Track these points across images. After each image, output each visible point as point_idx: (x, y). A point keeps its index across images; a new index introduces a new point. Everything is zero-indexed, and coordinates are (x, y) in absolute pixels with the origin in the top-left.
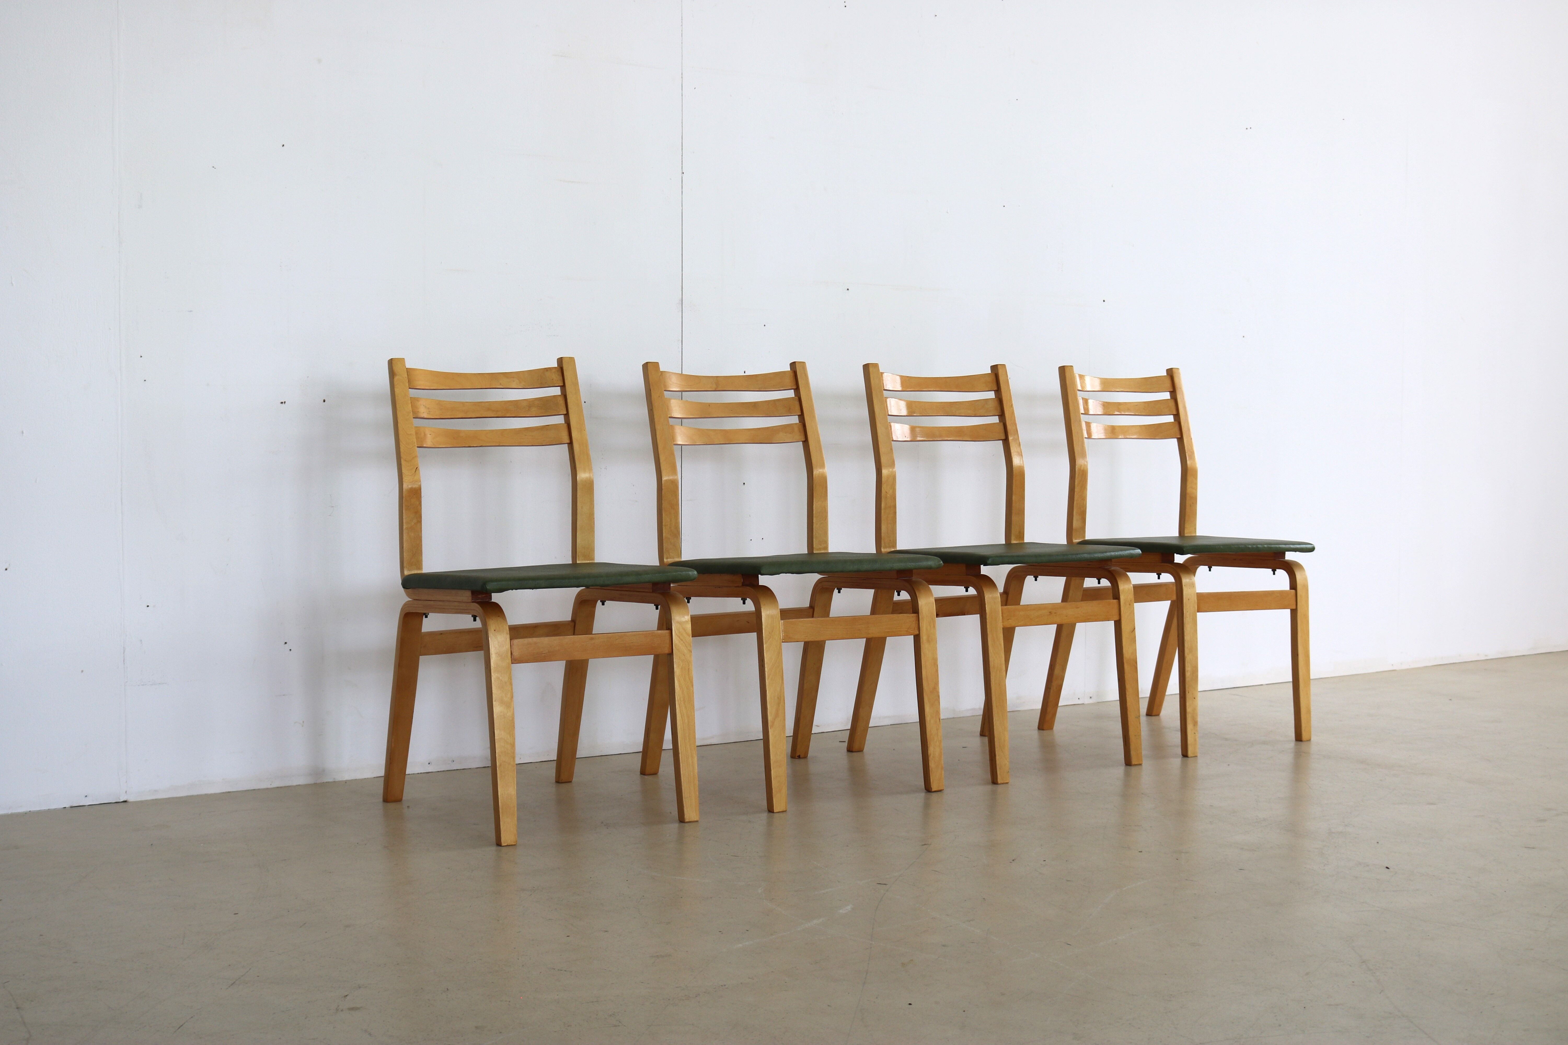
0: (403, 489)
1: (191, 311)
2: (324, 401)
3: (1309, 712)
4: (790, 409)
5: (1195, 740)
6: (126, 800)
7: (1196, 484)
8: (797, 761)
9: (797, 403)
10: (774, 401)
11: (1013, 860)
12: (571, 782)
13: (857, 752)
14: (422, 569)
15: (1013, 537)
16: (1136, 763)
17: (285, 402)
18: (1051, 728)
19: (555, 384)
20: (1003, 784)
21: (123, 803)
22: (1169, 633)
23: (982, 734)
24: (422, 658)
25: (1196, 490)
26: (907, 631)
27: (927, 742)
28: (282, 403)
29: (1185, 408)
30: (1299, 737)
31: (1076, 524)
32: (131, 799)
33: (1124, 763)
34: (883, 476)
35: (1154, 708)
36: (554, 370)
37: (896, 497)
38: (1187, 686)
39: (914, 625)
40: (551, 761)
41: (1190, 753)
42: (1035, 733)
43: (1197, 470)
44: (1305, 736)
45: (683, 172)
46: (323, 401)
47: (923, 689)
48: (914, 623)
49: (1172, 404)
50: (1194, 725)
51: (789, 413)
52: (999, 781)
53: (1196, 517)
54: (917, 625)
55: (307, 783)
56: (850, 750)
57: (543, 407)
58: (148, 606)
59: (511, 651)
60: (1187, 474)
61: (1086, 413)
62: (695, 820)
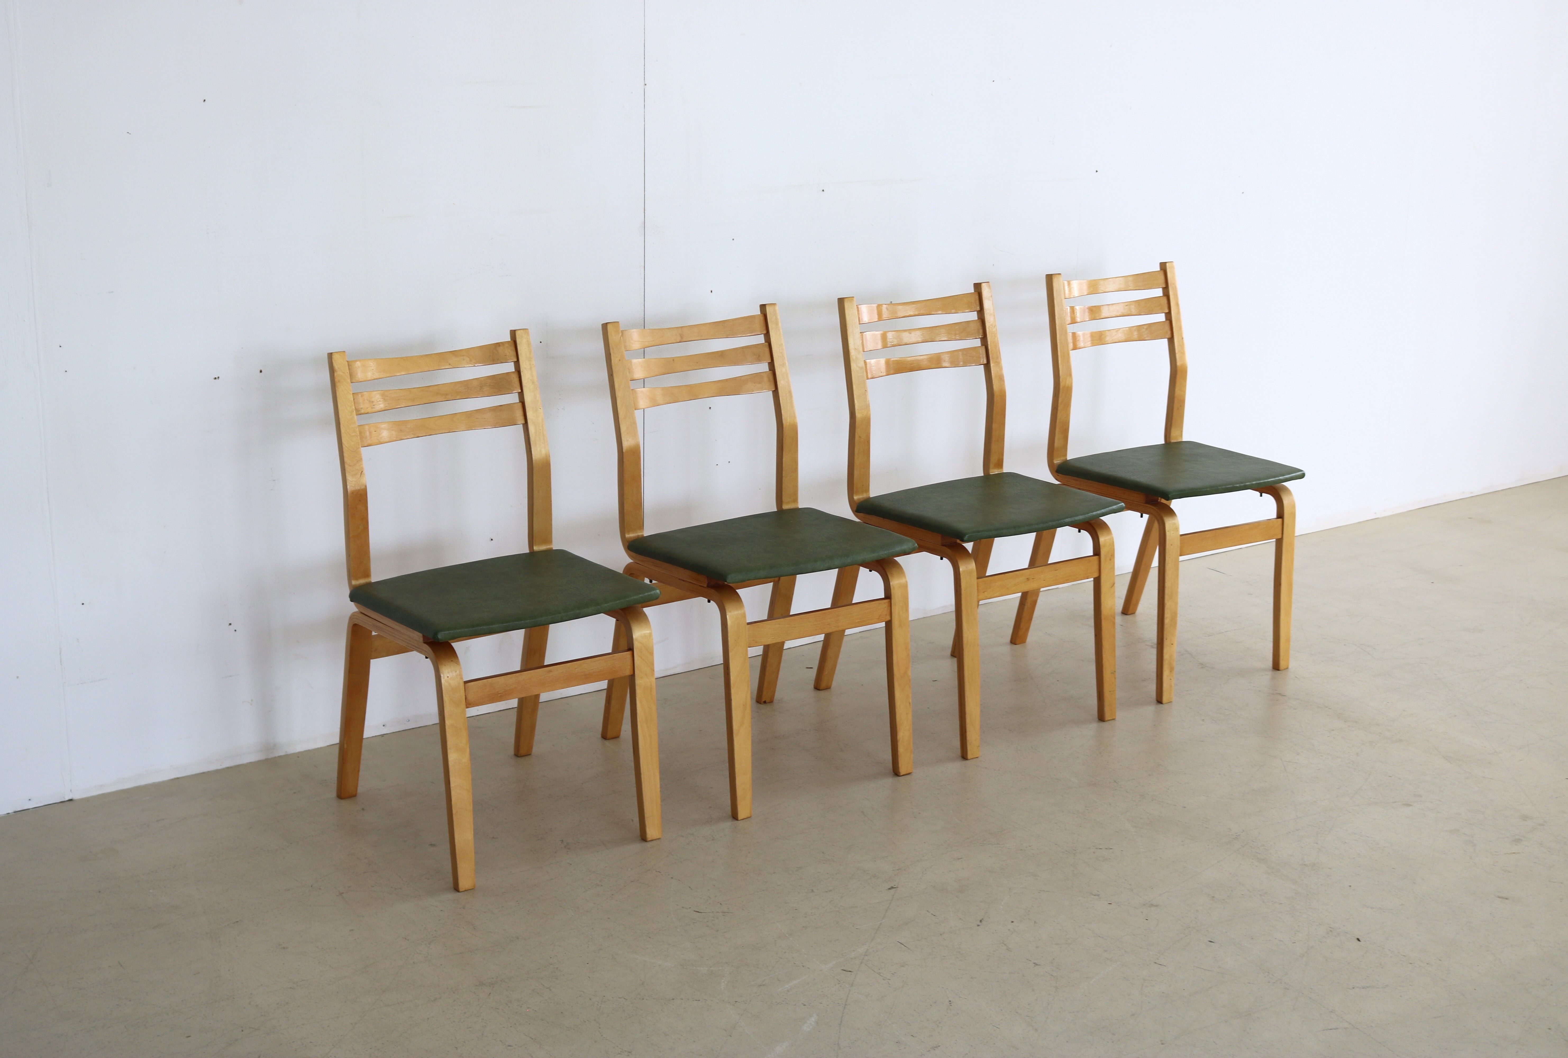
0: (347, 491)
1: (112, 292)
2: (261, 371)
3: (1288, 640)
4: (759, 356)
5: (1171, 686)
6: (70, 798)
7: (1185, 386)
8: (762, 706)
9: (767, 350)
10: (743, 348)
11: (981, 921)
12: (530, 754)
13: (824, 689)
14: (370, 575)
15: (991, 466)
16: (1109, 719)
17: (218, 377)
18: (1023, 641)
19: (508, 360)
20: (972, 759)
21: (68, 802)
22: (1149, 536)
23: (953, 655)
24: (373, 662)
25: (1184, 392)
26: (878, 618)
27: (896, 728)
28: (216, 378)
29: (1177, 305)
30: (1276, 666)
31: (1057, 443)
32: (76, 796)
33: (1097, 716)
34: (857, 420)
35: (1128, 609)
36: (507, 345)
37: (870, 440)
38: (1165, 633)
39: (886, 612)
40: (510, 709)
41: (1165, 700)
42: (1006, 649)
43: (1187, 368)
44: (1282, 664)
45: (646, 83)
46: (259, 371)
47: (893, 675)
48: (886, 609)
49: (1165, 300)
50: (1171, 672)
51: (758, 359)
52: (970, 756)
53: (1183, 420)
54: (889, 611)
55: (259, 759)
56: (817, 687)
57: (497, 385)
58: (83, 604)
59: (465, 696)
60: (1177, 375)
61: (1074, 321)
62: (658, 838)
